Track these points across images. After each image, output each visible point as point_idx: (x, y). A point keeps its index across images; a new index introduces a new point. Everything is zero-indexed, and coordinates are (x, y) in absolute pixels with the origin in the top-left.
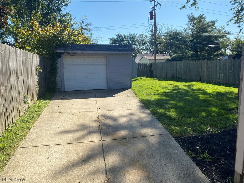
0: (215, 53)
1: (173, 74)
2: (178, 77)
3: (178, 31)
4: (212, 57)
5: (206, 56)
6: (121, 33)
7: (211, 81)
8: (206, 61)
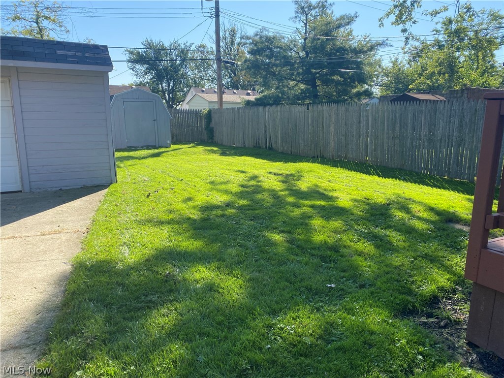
0: (354, 91)
1: (257, 139)
2: (269, 147)
3: (271, 34)
4: (347, 99)
5: (333, 96)
6: (156, 40)
7: (346, 158)
8: (334, 106)
